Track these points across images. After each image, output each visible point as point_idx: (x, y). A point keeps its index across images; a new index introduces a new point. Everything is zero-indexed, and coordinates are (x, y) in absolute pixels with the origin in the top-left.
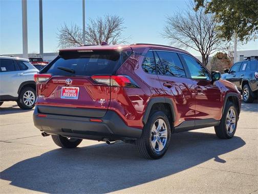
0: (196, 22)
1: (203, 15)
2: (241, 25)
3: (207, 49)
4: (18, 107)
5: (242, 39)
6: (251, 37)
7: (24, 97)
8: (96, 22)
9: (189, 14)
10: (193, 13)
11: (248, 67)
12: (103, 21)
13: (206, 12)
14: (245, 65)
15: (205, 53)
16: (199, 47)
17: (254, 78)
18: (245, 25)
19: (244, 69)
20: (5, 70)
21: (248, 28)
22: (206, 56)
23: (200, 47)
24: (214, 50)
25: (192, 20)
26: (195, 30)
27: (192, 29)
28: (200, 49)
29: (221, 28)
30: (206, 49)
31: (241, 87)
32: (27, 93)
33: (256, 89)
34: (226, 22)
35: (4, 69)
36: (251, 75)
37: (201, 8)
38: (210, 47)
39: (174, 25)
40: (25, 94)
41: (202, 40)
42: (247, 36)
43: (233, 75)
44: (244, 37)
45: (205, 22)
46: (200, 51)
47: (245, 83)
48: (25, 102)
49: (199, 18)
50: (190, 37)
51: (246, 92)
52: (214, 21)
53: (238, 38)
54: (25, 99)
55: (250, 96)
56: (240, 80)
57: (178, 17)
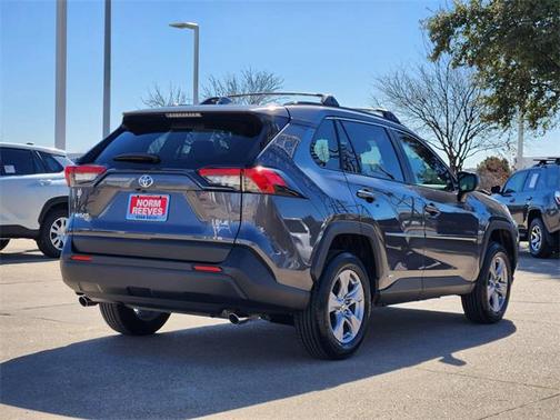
0: (436, 88)
1: (452, 74)
2: (531, 95)
3: (461, 145)
4: (41, 253)
5: (534, 126)
6: (553, 121)
7: (52, 230)
8: (224, 85)
9: (422, 71)
10: (430, 68)
11: (542, 181)
12: (239, 83)
13: (456, 64)
14: (535, 177)
15: (455, 154)
16: (442, 142)
17: (553, 206)
18: (540, 94)
19: (532, 185)
20: (13, 171)
21: (546, 102)
22: (458, 160)
23: (446, 142)
24: (476, 149)
25: (428, 82)
26: (437, 104)
27: (429, 102)
28: (445, 146)
29: (490, 101)
30: (458, 146)
31: (526, 224)
32: (59, 223)
33: (557, 229)
34: (501, 89)
35: (10, 169)
36: (548, 198)
37: (445, 55)
38: (466, 141)
39: (389, 92)
40: (55, 224)
41: (450, 127)
42: (545, 119)
43: (509, 199)
44: (538, 121)
45: (457, 88)
46: (445, 150)
47: (534, 215)
48: (53, 241)
49: (443, 79)
50: (425, 120)
51: (537, 235)
52: (475, 85)
53: (526, 124)
54: (54, 235)
55: (545, 243)
56: (524, 210)
57: (400, 76)
